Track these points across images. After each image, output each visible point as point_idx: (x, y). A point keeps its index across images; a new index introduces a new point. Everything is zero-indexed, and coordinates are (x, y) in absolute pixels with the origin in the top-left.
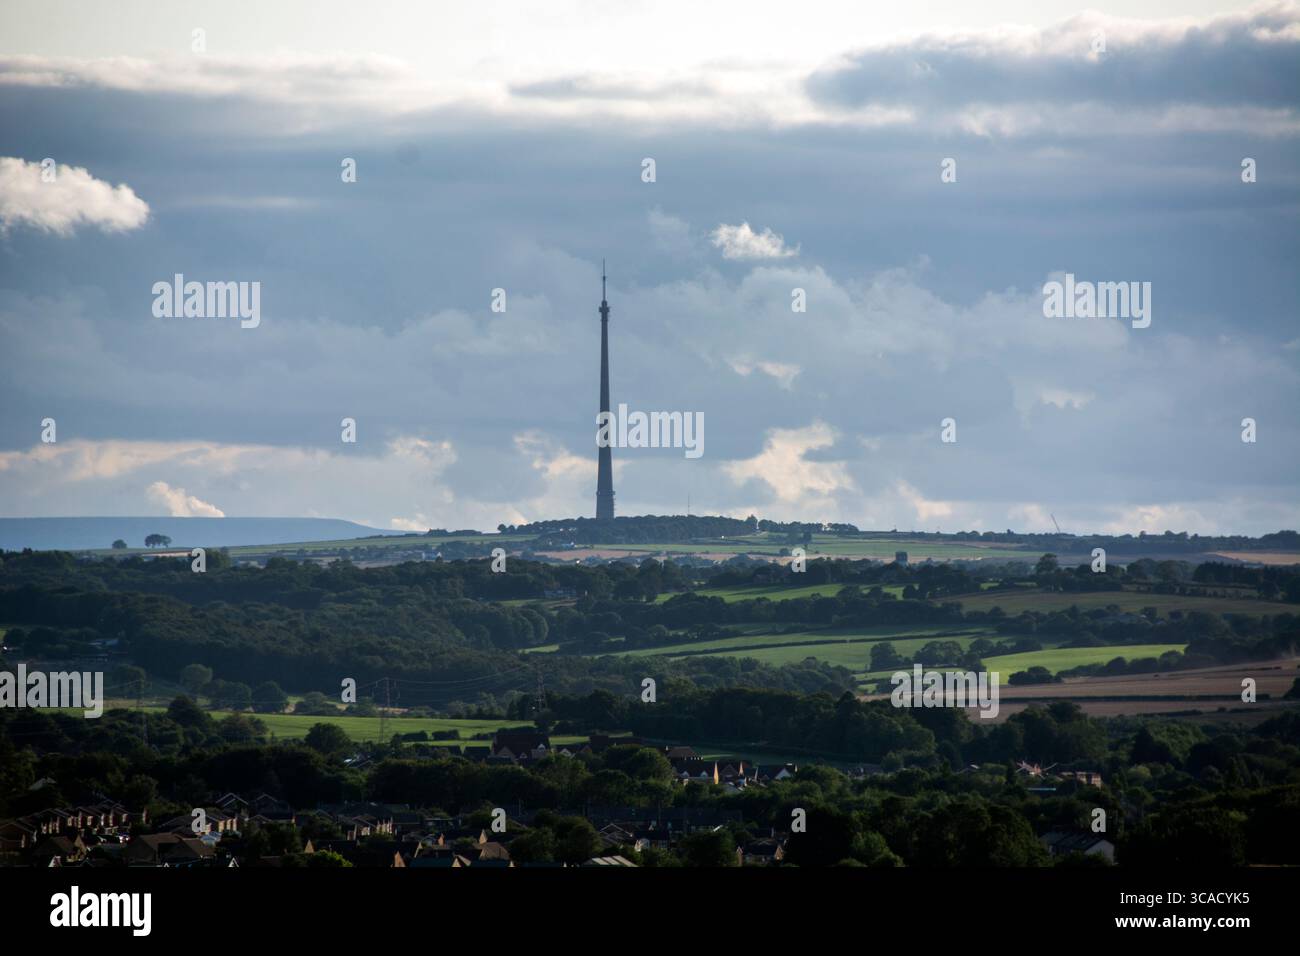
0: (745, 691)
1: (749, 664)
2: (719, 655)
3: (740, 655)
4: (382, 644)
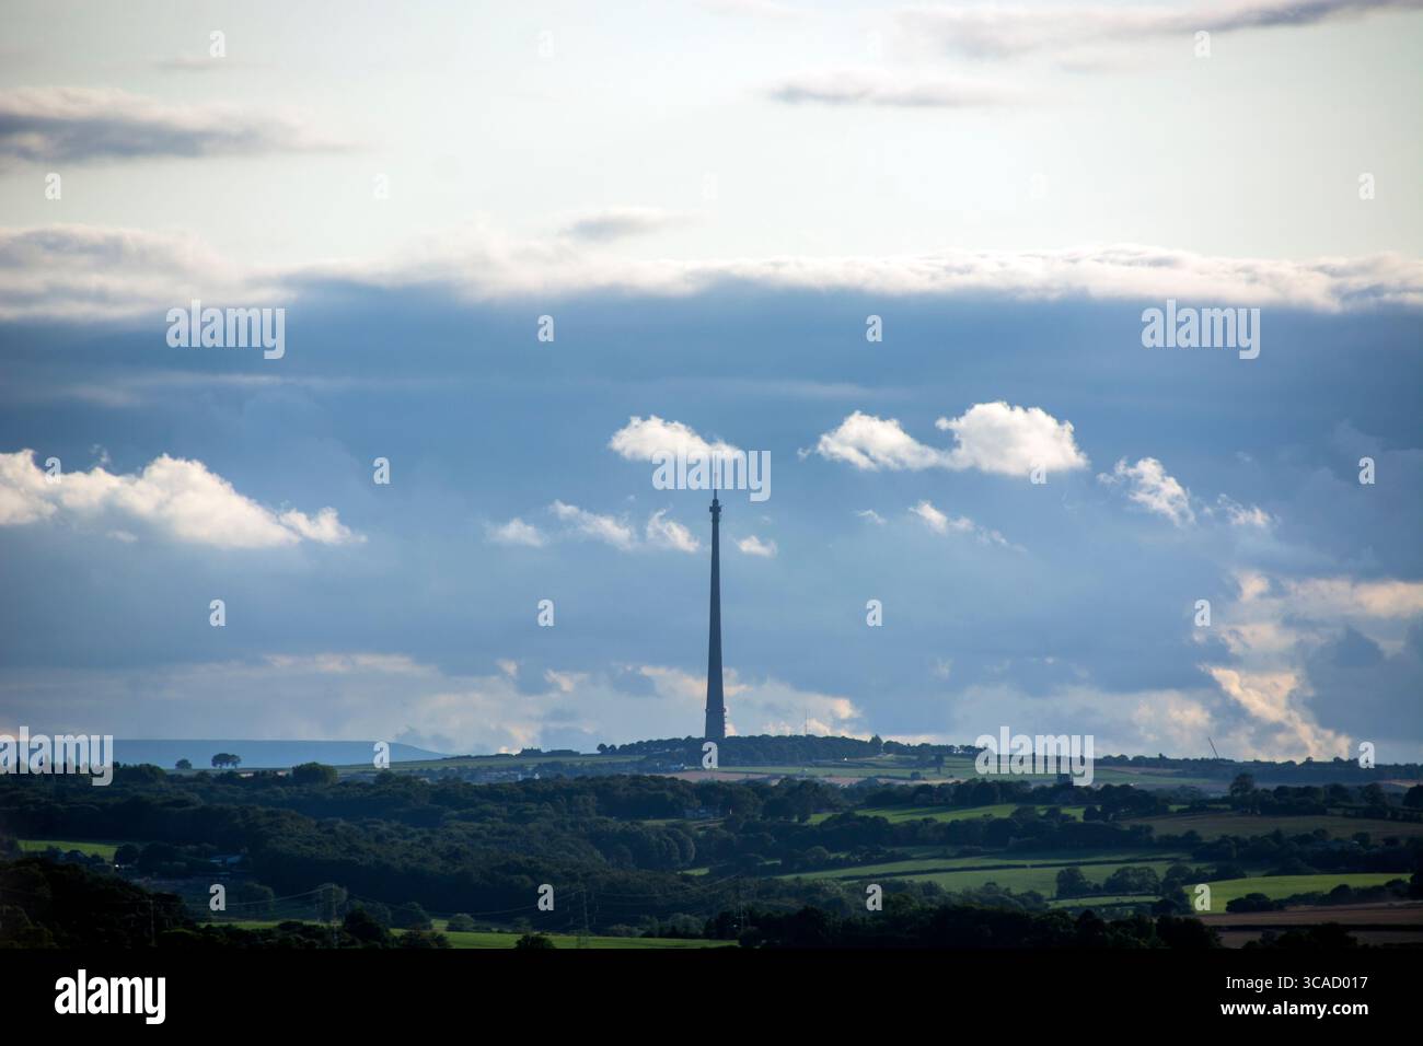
1: (930, 889)
2: (899, 879)
3: (918, 879)
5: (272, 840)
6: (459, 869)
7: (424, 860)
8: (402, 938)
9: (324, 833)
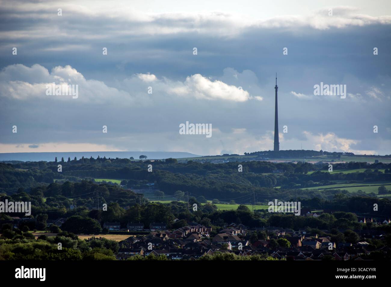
0: (361, 198)
1: (345, 192)
2: (336, 189)
3: (342, 189)
4: (233, 185)
5: (163, 179)
6: (214, 187)
7: (204, 184)
8: (204, 205)
9: (177, 177)
